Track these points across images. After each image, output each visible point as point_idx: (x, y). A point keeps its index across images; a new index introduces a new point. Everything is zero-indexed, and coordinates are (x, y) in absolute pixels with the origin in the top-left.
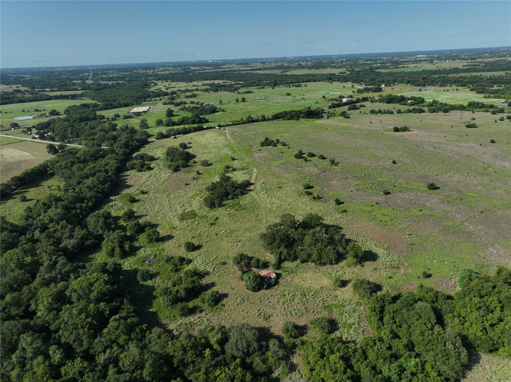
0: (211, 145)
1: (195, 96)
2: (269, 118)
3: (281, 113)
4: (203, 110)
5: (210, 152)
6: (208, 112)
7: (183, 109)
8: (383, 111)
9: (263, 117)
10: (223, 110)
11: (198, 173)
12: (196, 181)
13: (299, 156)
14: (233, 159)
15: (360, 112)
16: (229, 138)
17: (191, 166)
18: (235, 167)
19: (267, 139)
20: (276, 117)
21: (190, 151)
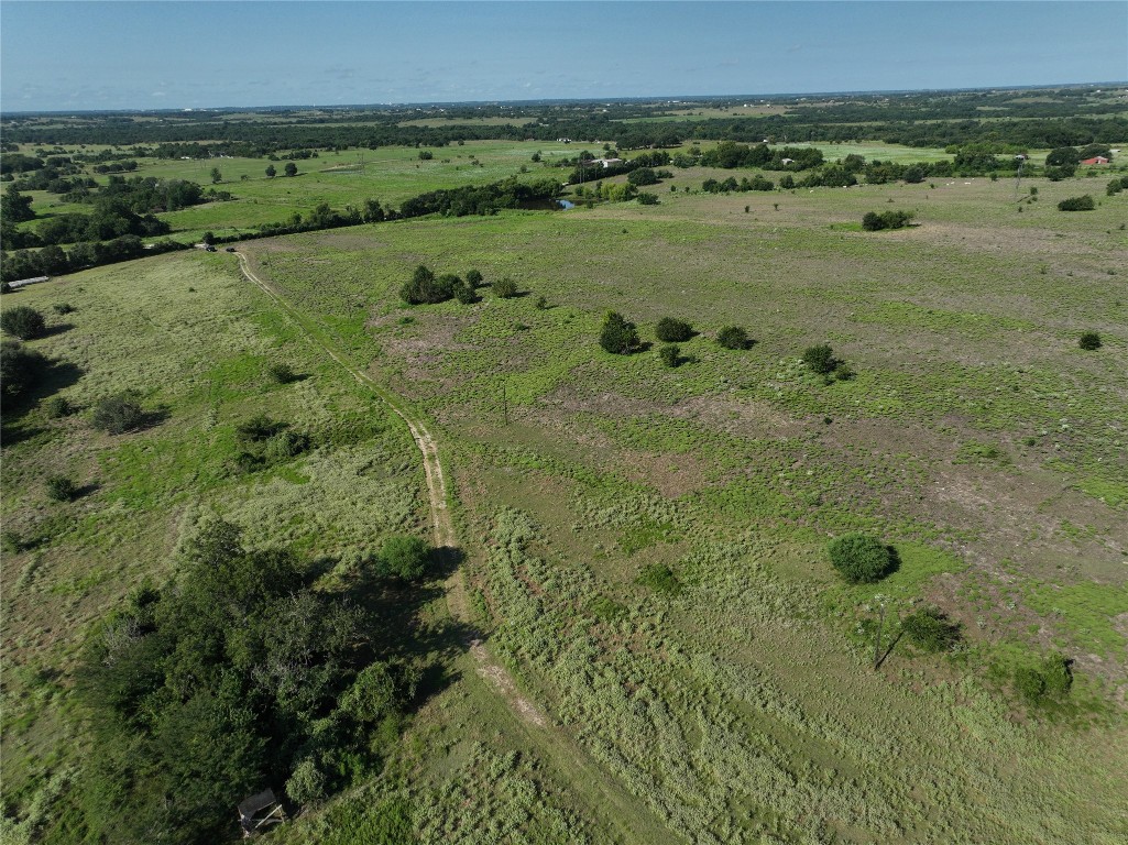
0: (169, 315)
1: (132, 167)
2: (392, 213)
3: (431, 197)
4: (148, 196)
5: (159, 348)
6: (169, 204)
7: (78, 198)
8: (739, 183)
9: (374, 205)
10: (225, 196)
11: (68, 491)
12: (30, 558)
13: (619, 338)
14: (285, 377)
15: (673, 189)
16: (253, 278)
17: (36, 432)
18: (301, 423)
19: (424, 274)
20: (416, 209)
21: (52, 348)
